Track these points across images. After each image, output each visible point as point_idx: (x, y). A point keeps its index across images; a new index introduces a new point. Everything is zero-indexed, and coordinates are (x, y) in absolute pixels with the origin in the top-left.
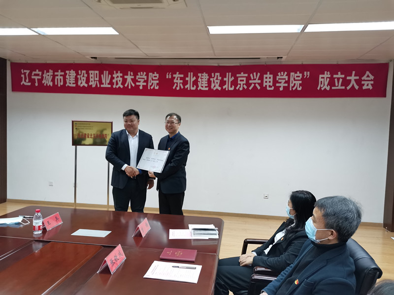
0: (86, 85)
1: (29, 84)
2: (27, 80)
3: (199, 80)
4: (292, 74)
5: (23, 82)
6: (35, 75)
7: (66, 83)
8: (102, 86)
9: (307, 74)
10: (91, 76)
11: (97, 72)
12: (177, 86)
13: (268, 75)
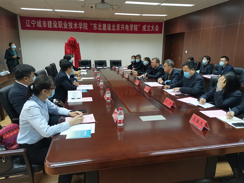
0: (57, 27)
1: (30, 26)
2: (29, 25)
3: (103, 26)
4: (135, 25)
5: (27, 25)
6: (33, 22)
7: (48, 26)
8: (64, 28)
9: (139, 25)
10: (59, 23)
11: (62, 22)
12: (95, 29)
13: (127, 25)
